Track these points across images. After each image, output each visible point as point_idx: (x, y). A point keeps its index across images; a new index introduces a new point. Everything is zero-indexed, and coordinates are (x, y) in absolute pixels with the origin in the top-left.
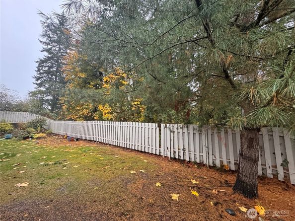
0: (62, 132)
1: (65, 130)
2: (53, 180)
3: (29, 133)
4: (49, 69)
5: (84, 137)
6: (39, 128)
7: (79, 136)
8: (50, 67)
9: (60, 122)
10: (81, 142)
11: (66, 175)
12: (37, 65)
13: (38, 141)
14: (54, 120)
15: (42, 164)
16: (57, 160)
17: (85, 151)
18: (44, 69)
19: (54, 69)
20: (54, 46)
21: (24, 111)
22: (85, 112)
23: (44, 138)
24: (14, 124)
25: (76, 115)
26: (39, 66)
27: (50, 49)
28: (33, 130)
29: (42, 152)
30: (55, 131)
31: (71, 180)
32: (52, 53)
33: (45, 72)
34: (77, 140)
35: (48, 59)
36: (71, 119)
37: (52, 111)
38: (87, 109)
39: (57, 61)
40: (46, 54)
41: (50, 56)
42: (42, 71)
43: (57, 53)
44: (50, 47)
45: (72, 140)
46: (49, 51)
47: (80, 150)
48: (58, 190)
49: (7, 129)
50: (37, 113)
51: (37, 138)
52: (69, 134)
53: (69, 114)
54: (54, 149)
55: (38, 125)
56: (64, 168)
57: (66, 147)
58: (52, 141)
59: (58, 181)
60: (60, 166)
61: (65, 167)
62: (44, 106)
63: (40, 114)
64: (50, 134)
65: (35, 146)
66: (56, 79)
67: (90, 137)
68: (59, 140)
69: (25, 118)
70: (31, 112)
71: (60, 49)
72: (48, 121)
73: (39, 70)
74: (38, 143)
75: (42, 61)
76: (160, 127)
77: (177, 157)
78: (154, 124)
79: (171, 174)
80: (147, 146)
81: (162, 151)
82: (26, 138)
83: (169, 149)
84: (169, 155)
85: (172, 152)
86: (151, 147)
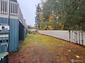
0: (41, 33)
7: (44, 34)
16: (41, 39)
19: (38, 19)
24: (33, 31)
36: (42, 30)
37: (38, 28)
38: (45, 27)
39: (38, 16)
45: (43, 35)
46: (37, 14)
51: (37, 34)
55: (36, 31)
64: (39, 33)
68: (40, 35)
70: (35, 29)
71: (39, 13)
72: (38, 30)
73: (35, 19)
75: (36, 17)
76: (70, 32)
77: (78, 43)
78: (67, 31)
79: (75, 49)
80: (64, 38)
81: (71, 40)
82: (35, 34)
83: (74, 40)
84: (74, 42)
85: (76, 41)
86: (66, 38)
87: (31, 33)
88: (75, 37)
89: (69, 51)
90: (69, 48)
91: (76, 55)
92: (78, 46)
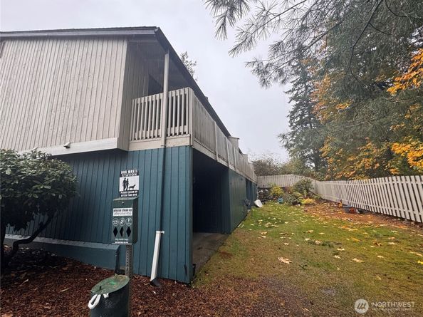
0: (335, 199)
1: (337, 194)
2: (317, 269)
3: (297, 197)
4: (301, 118)
5: (373, 207)
6: (305, 192)
7: (363, 206)
8: (301, 116)
9: (328, 183)
10: (369, 217)
11: (338, 269)
12: (289, 119)
13: (307, 209)
14: (321, 181)
15: (307, 239)
16: (327, 240)
17: (376, 236)
18: (296, 121)
19: (306, 116)
20: (299, 89)
21: (288, 173)
22: (367, 163)
23: (314, 204)
24: (283, 188)
25: (351, 171)
26: (291, 120)
27: (297, 94)
28: (300, 194)
29: (310, 223)
30: (325, 196)
31: (345, 283)
32: (299, 97)
33: (298, 123)
34: (362, 212)
35: (297, 107)
36: (343, 178)
37: (316, 168)
38: (368, 157)
39: (307, 105)
40: (294, 103)
41: (298, 102)
42: (294, 124)
43: (305, 95)
44: (295, 92)
45: (351, 211)
46: (295, 98)
47: (366, 231)
48: (323, 291)
49: (279, 193)
50: (301, 173)
51: (306, 204)
52: (345, 201)
53: (340, 171)
54: (325, 222)
55: (304, 188)
56: (336, 256)
57: (342, 222)
58: (323, 210)
59: (325, 275)
60: (330, 252)
61: (337, 254)
62: (307, 164)
63: (304, 175)
64: (320, 200)
65: (303, 215)
66: (311, 127)
67: (386, 209)
68: (332, 210)
69: (291, 180)
70: (295, 173)
71: (306, 87)
72: (314, 182)
73: (292, 124)
74: (306, 211)
75: (293, 113)
82: (295, 204)
87: (276, 197)
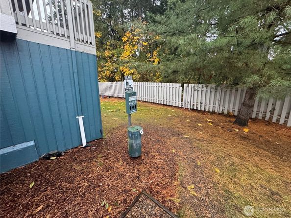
5: (114, 95)
10: (113, 99)
22: (107, 73)
34: (109, 97)
38: (108, 70)
45: (105, 97)
76: (182, 86)
77: (195, 108)
78: (178, 84)
79: (194, 117)
80: (171, 101)
81: (183, 105)
83: (189, 103)
84: (189, 107)
85: (192, 105)
86: (174, 102)
88: (191, 96)
89: (188, 120)
90: (185, 117)
91: (199, 123)
92: (195, 114)
